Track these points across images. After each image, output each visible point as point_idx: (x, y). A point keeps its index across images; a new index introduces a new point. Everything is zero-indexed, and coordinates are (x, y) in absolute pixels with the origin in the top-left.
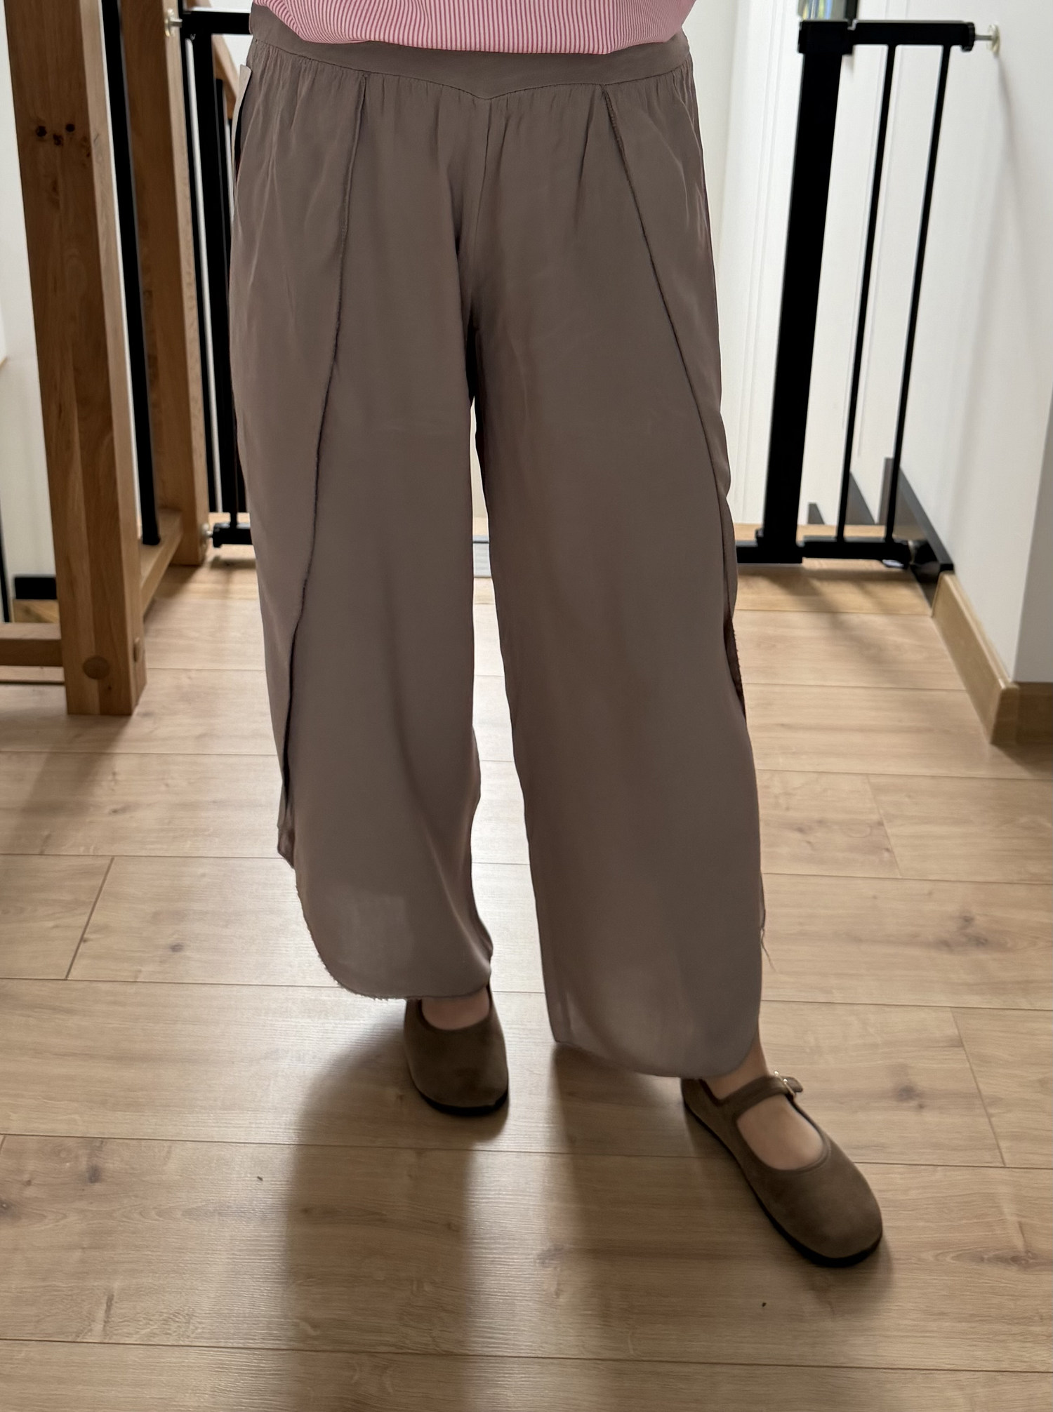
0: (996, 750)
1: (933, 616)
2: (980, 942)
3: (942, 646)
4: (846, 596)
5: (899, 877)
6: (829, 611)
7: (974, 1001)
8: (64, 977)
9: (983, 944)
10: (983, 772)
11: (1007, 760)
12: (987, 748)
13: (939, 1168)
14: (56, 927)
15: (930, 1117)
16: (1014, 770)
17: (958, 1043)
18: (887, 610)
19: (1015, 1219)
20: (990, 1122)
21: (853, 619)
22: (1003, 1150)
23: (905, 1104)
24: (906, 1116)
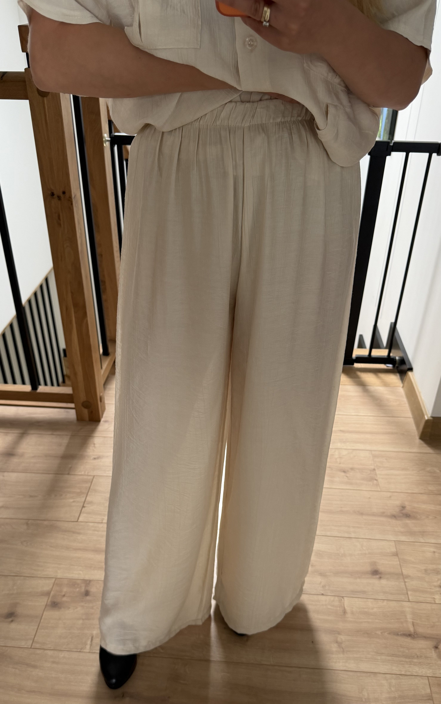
0: (422, 442)
1: (403, 387)
2: (408, 516)
3: (405, 400)
4: (369, 378)
5: (380, 490)
6: (362, 384)
7: (403, 538)
8: (76, 520)
9: (408, 517)
10: (415, 450)
11: (425, 445)
12: (418, 441)
13: (385, 601)
14: (74, 502)
15: (384, 582)
16: (427, 450)
17: (396, 554)
18: (386, 384)
19: (411, 620)
20: (405, 585)
21: (371, 388)
22: (409, 595)
23: (375, 577)
24: (374, 581)
